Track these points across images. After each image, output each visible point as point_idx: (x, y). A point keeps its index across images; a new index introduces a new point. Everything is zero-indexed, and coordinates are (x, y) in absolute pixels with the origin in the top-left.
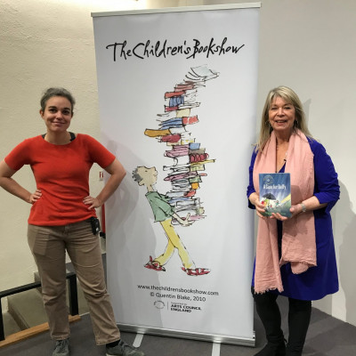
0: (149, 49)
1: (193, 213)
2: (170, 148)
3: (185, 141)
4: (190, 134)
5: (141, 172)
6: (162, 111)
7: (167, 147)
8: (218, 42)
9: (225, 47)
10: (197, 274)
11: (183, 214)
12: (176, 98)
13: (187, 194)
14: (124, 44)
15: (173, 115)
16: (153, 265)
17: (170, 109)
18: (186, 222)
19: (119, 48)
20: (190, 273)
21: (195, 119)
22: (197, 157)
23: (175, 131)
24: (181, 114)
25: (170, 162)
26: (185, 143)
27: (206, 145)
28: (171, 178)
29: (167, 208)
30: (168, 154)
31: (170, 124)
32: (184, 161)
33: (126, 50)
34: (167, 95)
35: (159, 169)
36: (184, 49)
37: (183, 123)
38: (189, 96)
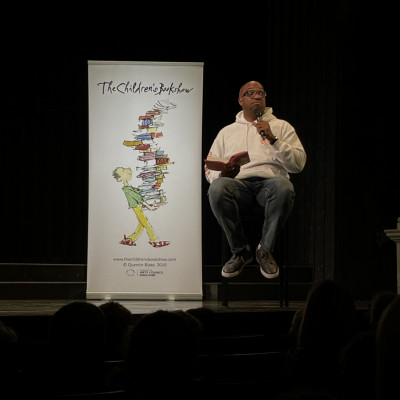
0: (129, 87)
1: (158, 201)
2: (142, 154)
3: (153, 149)
4: (156, 145)
6: (137, 129)
9: (181, 89)
10: (161, 246)
12: (148, 120)
13: (154, 187)
14: (110, 84)
15: (144, 131)
16: (127, 242)
18: (153, 208)
19: (107, 85)
20: (155, 246)
21: (160, 135)
22: (162, 160)
24: (150, 131)
27: (168, 152)
28: (142, 176)
29: (138, 198)
32: (152, 163)
33: (112, 87)
34: (140, 118)
36: (153, 88)
37: (152, 136)
38: (156, 119)
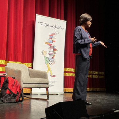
5: (43, 52)
7: (49, 46)
8: (59, 27)
11: (51, 62)
17: (50, 38)
23: (51, 43)
25: (49, 50)
26: (53, 46)
30: (49, 48)
31: (50, 41)
35: (47, 51)
